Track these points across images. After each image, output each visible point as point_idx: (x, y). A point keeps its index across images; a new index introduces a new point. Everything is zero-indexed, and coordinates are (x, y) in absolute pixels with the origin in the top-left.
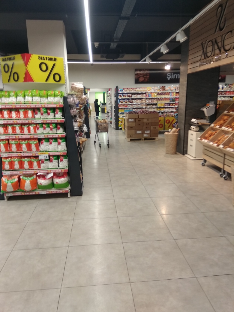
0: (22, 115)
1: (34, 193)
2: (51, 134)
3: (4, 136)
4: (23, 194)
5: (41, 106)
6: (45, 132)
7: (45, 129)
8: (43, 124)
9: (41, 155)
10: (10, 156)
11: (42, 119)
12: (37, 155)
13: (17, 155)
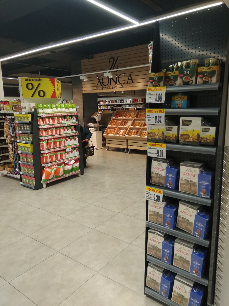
0: (56, 121)
1: (63, 177)
2: (71, 133)
3: (47, 137)
4: (57, 179)
5: (67, 114)
6: (68, 132)
7: (68, 130)
8: (68, 126)
9: (67, 148)
10: (50, 151)
11: (67, 123)
12: (64, 148)
13: (54, 151)
